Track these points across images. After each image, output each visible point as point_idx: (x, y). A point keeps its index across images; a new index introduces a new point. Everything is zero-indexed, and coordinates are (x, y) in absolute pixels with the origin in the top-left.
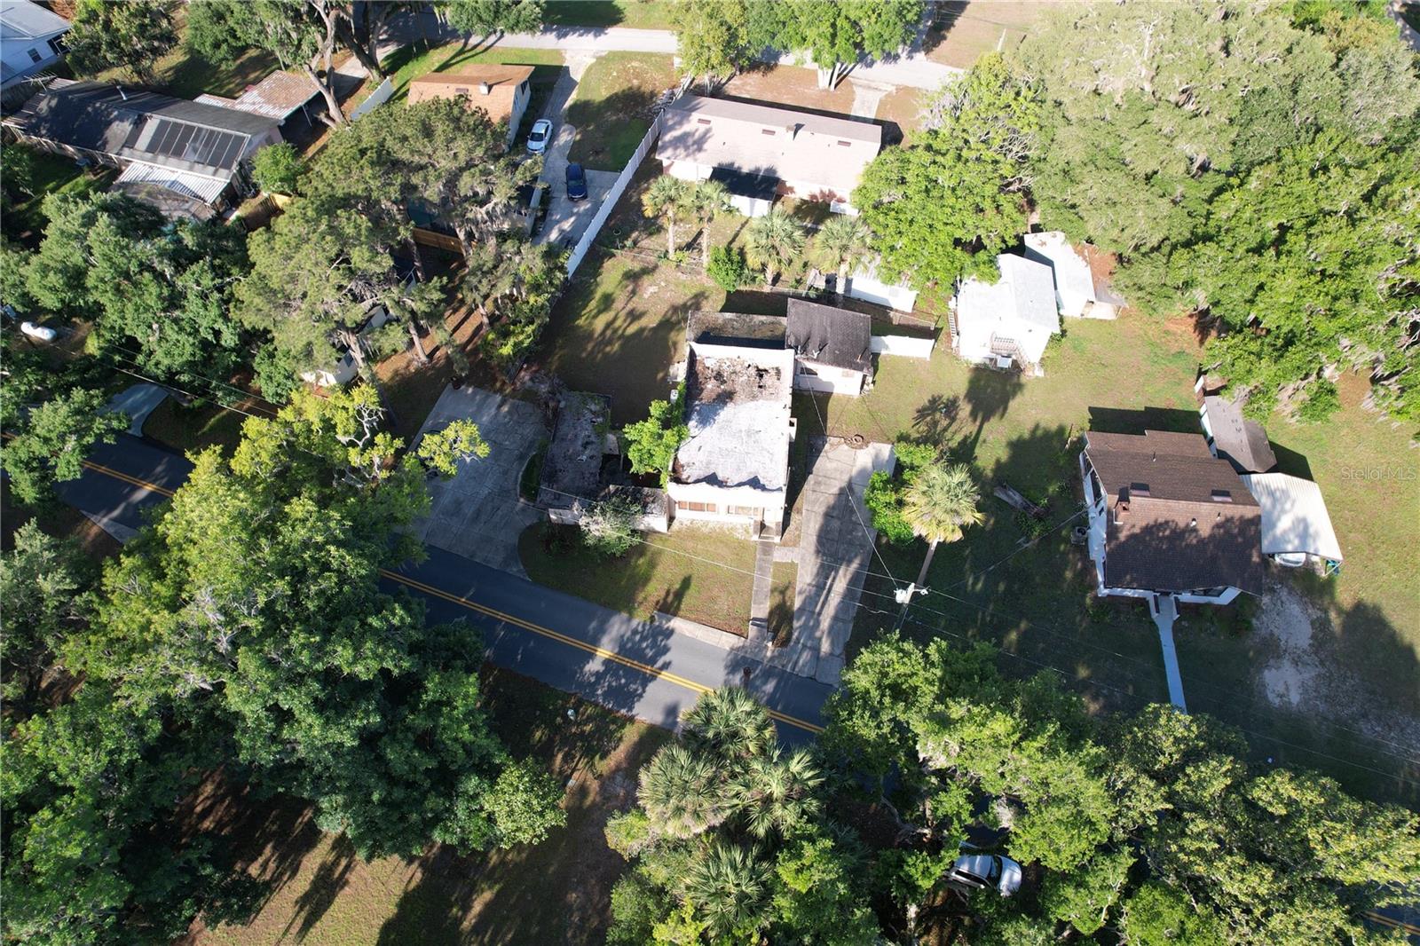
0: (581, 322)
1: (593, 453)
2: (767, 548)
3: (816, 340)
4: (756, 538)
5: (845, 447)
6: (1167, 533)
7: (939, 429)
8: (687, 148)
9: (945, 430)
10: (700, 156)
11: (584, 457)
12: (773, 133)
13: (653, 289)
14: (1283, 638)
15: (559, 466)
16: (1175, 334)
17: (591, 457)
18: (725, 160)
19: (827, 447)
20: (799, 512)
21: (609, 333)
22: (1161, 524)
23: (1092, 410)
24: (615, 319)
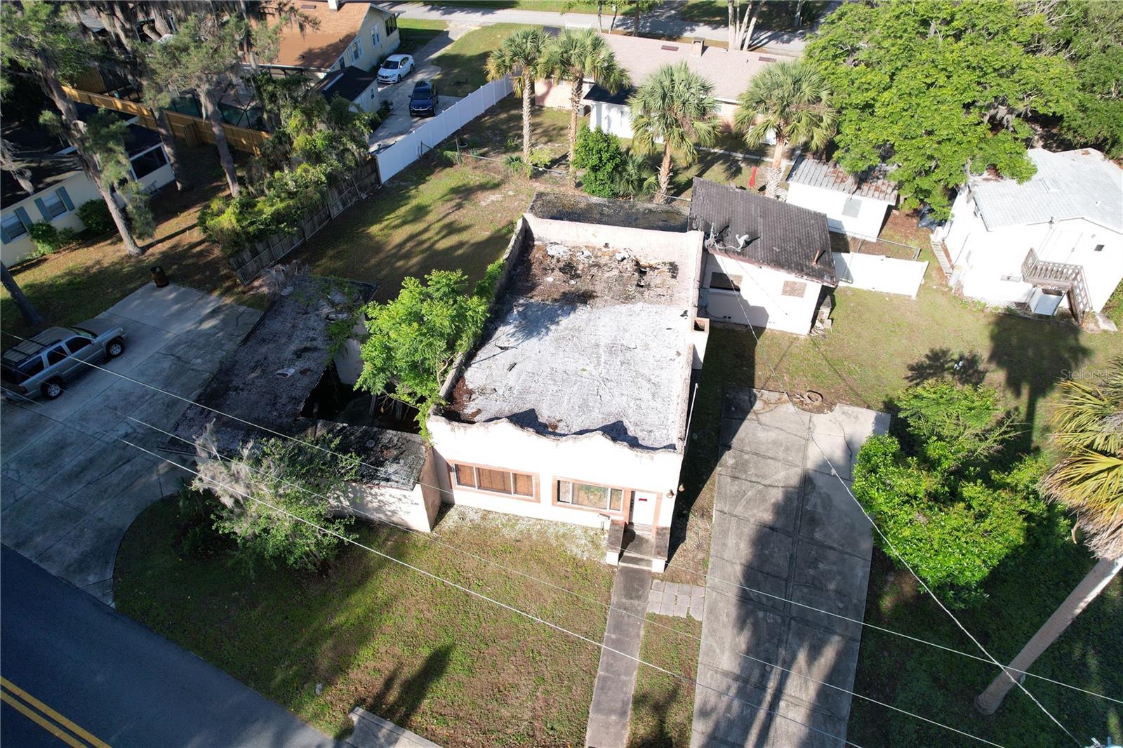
0: (375, 229)
1: (310, 364)
2: (635, 583)
4: (612, 558)
5: (790, 408)
11: (291, 371)
12: (676, 49)
13: (495, 198)
17: (303, 372)
19: (758, 405)
20: (706, 514)
24: (425, 230)
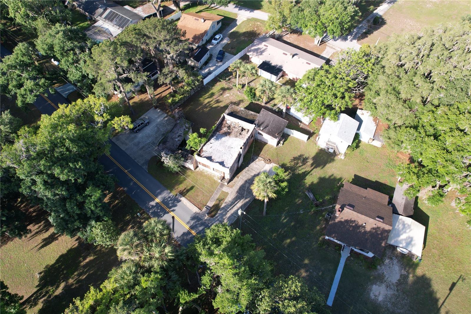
0: (201, 99)
1: (180, 139)
2: (222, 185)
3: (265, 124)
4: (220, 181)
5: (263, 162)
6: (354, 225)
7: (298, 165)
8: (257, 53)
9: (300, 167)
10: (261, 56)
11: (177, 140)
12: (286, 54)
13: (228, 95)
14: (387, 276)
15: (168, 140)
16: (400, 159)
17: (179, 140)
18: (268, 60)
19: (257, 160)
20: (238, 177)
21: (208, 104)
22: (352, 221)
23: (355, 176)
24: (212, 101)
